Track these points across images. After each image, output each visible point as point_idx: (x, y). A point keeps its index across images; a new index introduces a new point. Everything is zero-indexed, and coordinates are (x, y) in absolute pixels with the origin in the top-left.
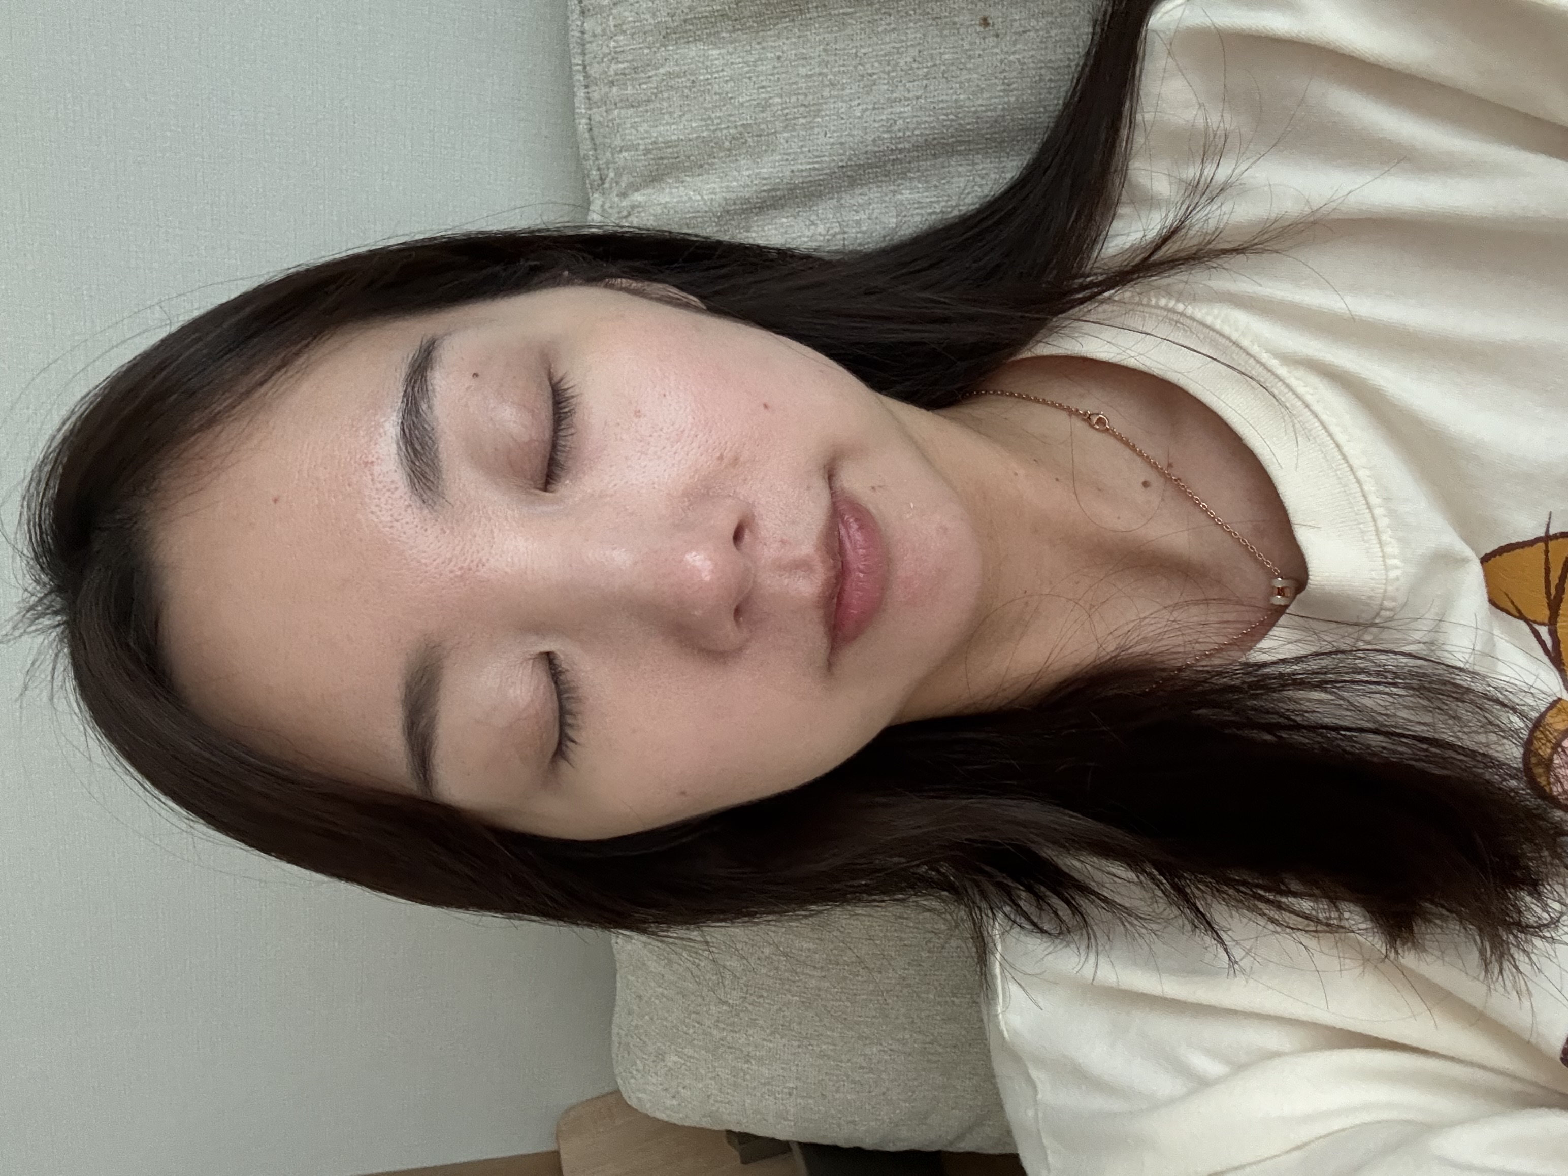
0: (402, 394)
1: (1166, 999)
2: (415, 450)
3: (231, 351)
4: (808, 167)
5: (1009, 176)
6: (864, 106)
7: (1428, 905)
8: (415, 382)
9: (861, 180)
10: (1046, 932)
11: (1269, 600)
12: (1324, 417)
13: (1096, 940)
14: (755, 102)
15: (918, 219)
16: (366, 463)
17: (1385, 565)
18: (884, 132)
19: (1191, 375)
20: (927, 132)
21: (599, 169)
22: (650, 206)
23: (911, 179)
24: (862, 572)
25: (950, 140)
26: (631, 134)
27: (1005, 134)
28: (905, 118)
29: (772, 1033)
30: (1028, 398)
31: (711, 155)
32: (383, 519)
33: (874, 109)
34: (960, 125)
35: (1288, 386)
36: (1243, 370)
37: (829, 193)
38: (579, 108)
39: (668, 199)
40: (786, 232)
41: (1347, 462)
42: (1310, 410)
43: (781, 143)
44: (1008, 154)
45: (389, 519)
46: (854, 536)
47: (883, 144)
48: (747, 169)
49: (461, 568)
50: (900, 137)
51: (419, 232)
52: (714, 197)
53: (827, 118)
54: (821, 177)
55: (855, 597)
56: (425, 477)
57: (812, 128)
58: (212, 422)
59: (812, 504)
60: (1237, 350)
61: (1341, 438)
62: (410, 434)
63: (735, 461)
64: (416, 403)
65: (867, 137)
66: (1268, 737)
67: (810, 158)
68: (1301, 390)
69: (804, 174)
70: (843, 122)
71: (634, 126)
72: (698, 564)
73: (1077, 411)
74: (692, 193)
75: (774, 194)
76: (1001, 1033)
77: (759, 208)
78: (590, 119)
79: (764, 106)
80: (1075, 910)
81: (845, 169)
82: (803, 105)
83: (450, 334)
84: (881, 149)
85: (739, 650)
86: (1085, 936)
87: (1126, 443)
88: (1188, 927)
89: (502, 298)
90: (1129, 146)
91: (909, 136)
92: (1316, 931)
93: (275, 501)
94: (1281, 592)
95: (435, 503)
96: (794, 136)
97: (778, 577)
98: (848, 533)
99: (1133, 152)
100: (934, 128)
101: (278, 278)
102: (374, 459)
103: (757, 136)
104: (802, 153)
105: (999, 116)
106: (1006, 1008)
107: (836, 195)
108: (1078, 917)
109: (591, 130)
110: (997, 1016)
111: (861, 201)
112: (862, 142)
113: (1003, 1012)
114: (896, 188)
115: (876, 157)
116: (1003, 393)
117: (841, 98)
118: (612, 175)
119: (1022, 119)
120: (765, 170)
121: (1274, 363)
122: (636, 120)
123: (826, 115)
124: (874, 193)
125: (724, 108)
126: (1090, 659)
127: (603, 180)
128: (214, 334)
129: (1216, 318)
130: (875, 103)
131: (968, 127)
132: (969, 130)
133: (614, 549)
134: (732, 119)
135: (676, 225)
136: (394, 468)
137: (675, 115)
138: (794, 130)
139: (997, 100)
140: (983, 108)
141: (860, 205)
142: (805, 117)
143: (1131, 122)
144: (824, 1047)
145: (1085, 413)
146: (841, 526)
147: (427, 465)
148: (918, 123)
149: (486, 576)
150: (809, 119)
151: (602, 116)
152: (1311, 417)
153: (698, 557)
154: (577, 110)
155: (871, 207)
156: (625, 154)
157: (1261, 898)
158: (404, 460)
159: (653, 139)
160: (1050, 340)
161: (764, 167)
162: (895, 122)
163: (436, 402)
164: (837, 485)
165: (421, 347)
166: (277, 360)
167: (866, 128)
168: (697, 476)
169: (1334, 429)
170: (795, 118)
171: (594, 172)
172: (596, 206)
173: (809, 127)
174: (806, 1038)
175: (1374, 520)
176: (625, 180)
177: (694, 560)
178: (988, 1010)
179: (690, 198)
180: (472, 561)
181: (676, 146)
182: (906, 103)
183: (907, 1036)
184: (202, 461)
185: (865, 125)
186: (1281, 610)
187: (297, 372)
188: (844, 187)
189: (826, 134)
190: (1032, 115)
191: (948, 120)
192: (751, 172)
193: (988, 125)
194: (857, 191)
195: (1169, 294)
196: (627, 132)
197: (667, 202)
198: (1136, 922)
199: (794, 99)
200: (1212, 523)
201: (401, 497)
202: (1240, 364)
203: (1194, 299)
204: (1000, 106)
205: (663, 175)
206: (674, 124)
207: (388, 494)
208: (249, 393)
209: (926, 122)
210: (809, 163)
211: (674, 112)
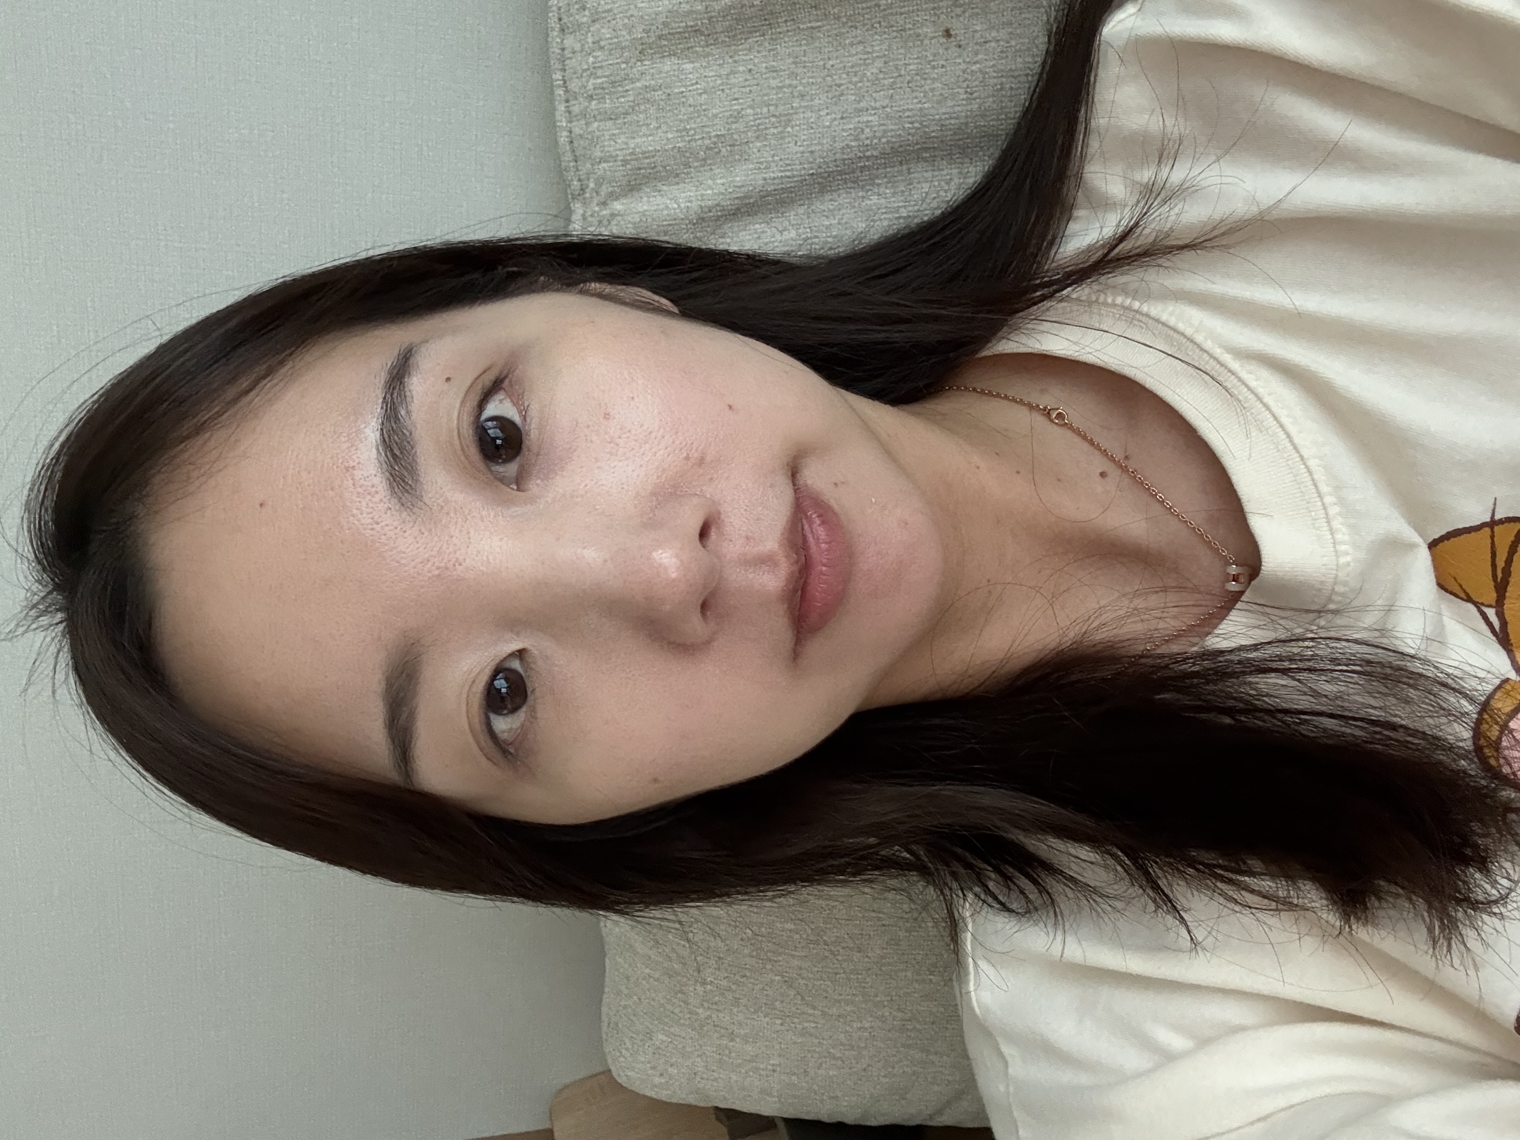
0: (381, 401)
1: (1131, 975)
2: (394, 455)
3: (216, 362)
4: (780, 175)
5: (971, 181)
6: (834, 116)
7: (1382, 883)
8: (394, 389)
9: (830, 186)
10: (1013, 911)
11: (1224, 586)
12: (1274, 409)
13: (1063, 919)
14: (728, 114)
15: (885, 223)
16: (347, 469)
17: (1336, 551)
18: (851, 141)
19: (1147, 370)
20: (894, 140)
21: (579, 180)
22: (629, 214)
23: (878, 185)
24: (825, 565)
25: (916, 147)
26: (610, 146)
27: (969, 141)
28: (872, 127)
29: (756, 1012)
30: (990, 394)
31: (687, 165)
32: (363, 521)
33: (842, 118)
34: (925, 132)
35: (1240, 380)
36: (1196, 365)
37: (800, 200)
38: (561, 121)
39: (645, 208)
40: (759, 238)
41: (1298, 452)
42: (1262, 402)
43: (753, 152)
44: (971, 159)
45: (370, 521)
46: (817, 533)
47: (852, 152)
48: (721, 178)
49: (438, 568)
50: (867, 145)
51: (401, 243)
52: (689, 204)
53: (798, 128)
54: (792, 185)
55: (819, 588)
56: (404, 481)
57: (783, 138)
58: (199, 429)
59: (776, 501)
60: (1191, 346)
61: (1292, 430)
62: (390, 441)
63: (701, 461)
64: (395, 409)
65: (836, 145)
66: (1228, 721)
67: (781, 166)
68: (1253, 384)
69: (776, 181)
70: (812, 131)
71: (613, 137)
72: (665, 561)
73: (1038, 406)
74: (668, 202)
75: (747, 201)
76: (972, 1009)
77: (734, 214)
78: (571, 132)
79: (737, 117)
80: (1043, 890)
81: (815, 177)
82: (774, 116)
83: (427, 341)
84: (850, 156)
85: (708, 643)
86: (1052, 914)
87: (1084, 438)
88: (1151, 907)
89: (480, 305)
90: (1085, 150)
91: (876, 144)
92: (1276, 910)
93: (261, 505)
94: (1235, 579)
95: (412, 505)
96: (766, 146)
97: (743, 572)
98: (811, 529)
99: (1089, 157)
100: (900, 135)
101: (266, 288)
102: (355, 464)
103: (730, 146)
104: (774, 161)
105: (962, 123)
106: (978, 985)
107: (807, 202)
108: (1046, 897)
109: (571, 142)
110: (968, 993)
111: (831, 207)
112: (831, 151)
113: (975, 990)
114: (864, 194)
115: (844, 165)
116: (966, 389)
117: (810, 108)
118: (592, 185)
119: (985, 126)
120: (738, 179)
121: (1227, 358)
122: (614, 132)
123: (796, 125)
124: (843, 199)
125: (699, 120)
126: (1053, 645)
127: (583, 190)
128: (203, 344)
129: (1171, 314)
130: (843, 112)
131: (933, 134)
132: (933, 137)
133: (585, 548)
134: (706, 129)
135: (655, 233)
136: (374, 472)
137: (652, 126)
138: (766, 139)
139: (959, 108)
140: (947, 116)
141: (830, 210)
142: (776, 127)
143: (1086, 128)
144: (806, 1025)
145: (1045, 408)
146: (804, 521)
147: (406, 468)
148: (885, 131)
149: (462, 575)
150: (780, 129)
151: (581, 129)
152: (1263, 409)
153: (664, 555)
154: (558, 124)
155: (841, 213)
156: (604, 165)
157: (1222, 879)
158: (385, 466)
159: (631, 151)
160: (1012, 336)
161: (737, 176)
162: (863, 130)
163: (414, 407)
164: (801, 482)
165: (399, 355)
166: (261, 369)
167: (835, 137)
168: (664, 476)
169: (1284, 420)
170: (766, 129)
171: (575, 183)
172: (576, 217)
173: (781, 136)
174: (789, 1016)
175: (1325, 508)
176: (605, 189)
177: (661, 558)
178: (960, 988)
179: (667, 207)
180: (450, 561)
181: (653, 156)
182: (873, 112)
183: (887, 1014)
184: (192, 467)
185: (833, 134)
186: (1236, 597)
187: (281, 381)
188: (815, 193)
189: (796, 142)
190: (995, 123)
191: (913, 128)
192: (724, 180)
193: (952, 132)
194: (828, 197)
195: (1125, 292)
196: (606, 144)
197: (646, 211)
198: (1098, 899)
199: (765, 110)
200: (1168, 512)
201: (381, 500)
202: (1193, 359)
203: (1148, 296)
204: (964, 114)
205: (640, 184)
206: (650, 135)
207: (369, 497)
208: (236, 400)
209: (892, 130)
210: (781, 171)
211: (651, 124)
